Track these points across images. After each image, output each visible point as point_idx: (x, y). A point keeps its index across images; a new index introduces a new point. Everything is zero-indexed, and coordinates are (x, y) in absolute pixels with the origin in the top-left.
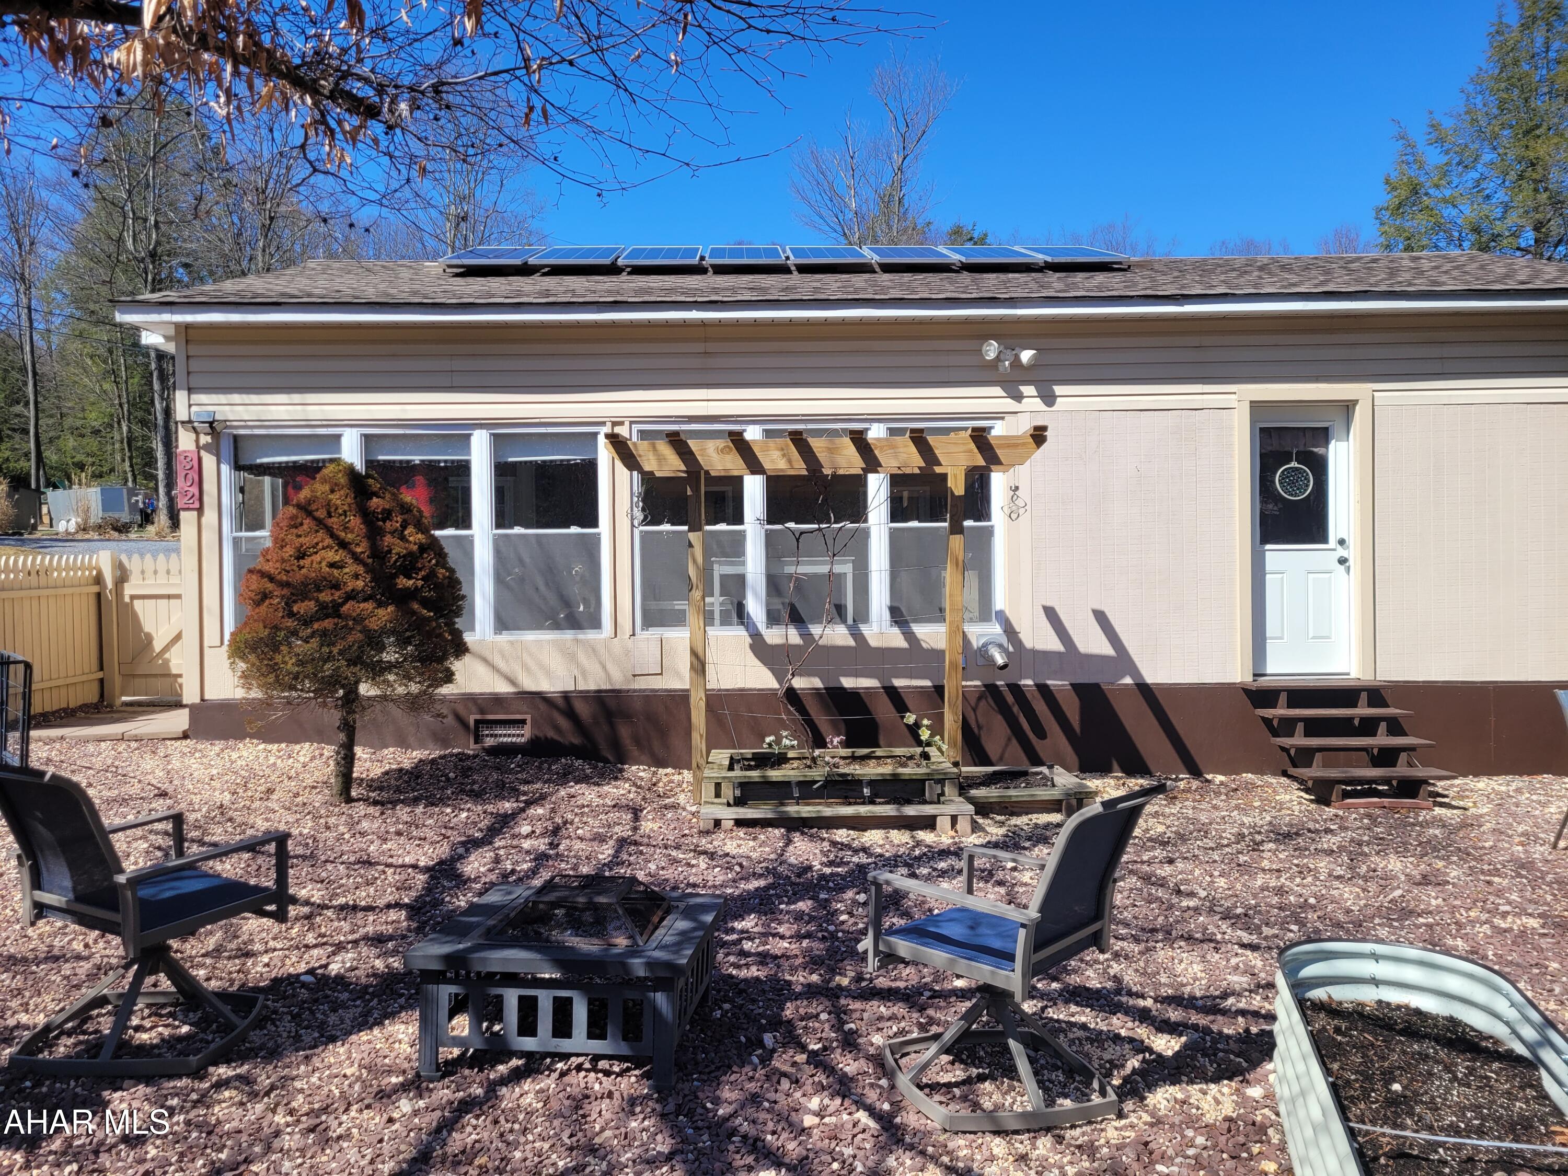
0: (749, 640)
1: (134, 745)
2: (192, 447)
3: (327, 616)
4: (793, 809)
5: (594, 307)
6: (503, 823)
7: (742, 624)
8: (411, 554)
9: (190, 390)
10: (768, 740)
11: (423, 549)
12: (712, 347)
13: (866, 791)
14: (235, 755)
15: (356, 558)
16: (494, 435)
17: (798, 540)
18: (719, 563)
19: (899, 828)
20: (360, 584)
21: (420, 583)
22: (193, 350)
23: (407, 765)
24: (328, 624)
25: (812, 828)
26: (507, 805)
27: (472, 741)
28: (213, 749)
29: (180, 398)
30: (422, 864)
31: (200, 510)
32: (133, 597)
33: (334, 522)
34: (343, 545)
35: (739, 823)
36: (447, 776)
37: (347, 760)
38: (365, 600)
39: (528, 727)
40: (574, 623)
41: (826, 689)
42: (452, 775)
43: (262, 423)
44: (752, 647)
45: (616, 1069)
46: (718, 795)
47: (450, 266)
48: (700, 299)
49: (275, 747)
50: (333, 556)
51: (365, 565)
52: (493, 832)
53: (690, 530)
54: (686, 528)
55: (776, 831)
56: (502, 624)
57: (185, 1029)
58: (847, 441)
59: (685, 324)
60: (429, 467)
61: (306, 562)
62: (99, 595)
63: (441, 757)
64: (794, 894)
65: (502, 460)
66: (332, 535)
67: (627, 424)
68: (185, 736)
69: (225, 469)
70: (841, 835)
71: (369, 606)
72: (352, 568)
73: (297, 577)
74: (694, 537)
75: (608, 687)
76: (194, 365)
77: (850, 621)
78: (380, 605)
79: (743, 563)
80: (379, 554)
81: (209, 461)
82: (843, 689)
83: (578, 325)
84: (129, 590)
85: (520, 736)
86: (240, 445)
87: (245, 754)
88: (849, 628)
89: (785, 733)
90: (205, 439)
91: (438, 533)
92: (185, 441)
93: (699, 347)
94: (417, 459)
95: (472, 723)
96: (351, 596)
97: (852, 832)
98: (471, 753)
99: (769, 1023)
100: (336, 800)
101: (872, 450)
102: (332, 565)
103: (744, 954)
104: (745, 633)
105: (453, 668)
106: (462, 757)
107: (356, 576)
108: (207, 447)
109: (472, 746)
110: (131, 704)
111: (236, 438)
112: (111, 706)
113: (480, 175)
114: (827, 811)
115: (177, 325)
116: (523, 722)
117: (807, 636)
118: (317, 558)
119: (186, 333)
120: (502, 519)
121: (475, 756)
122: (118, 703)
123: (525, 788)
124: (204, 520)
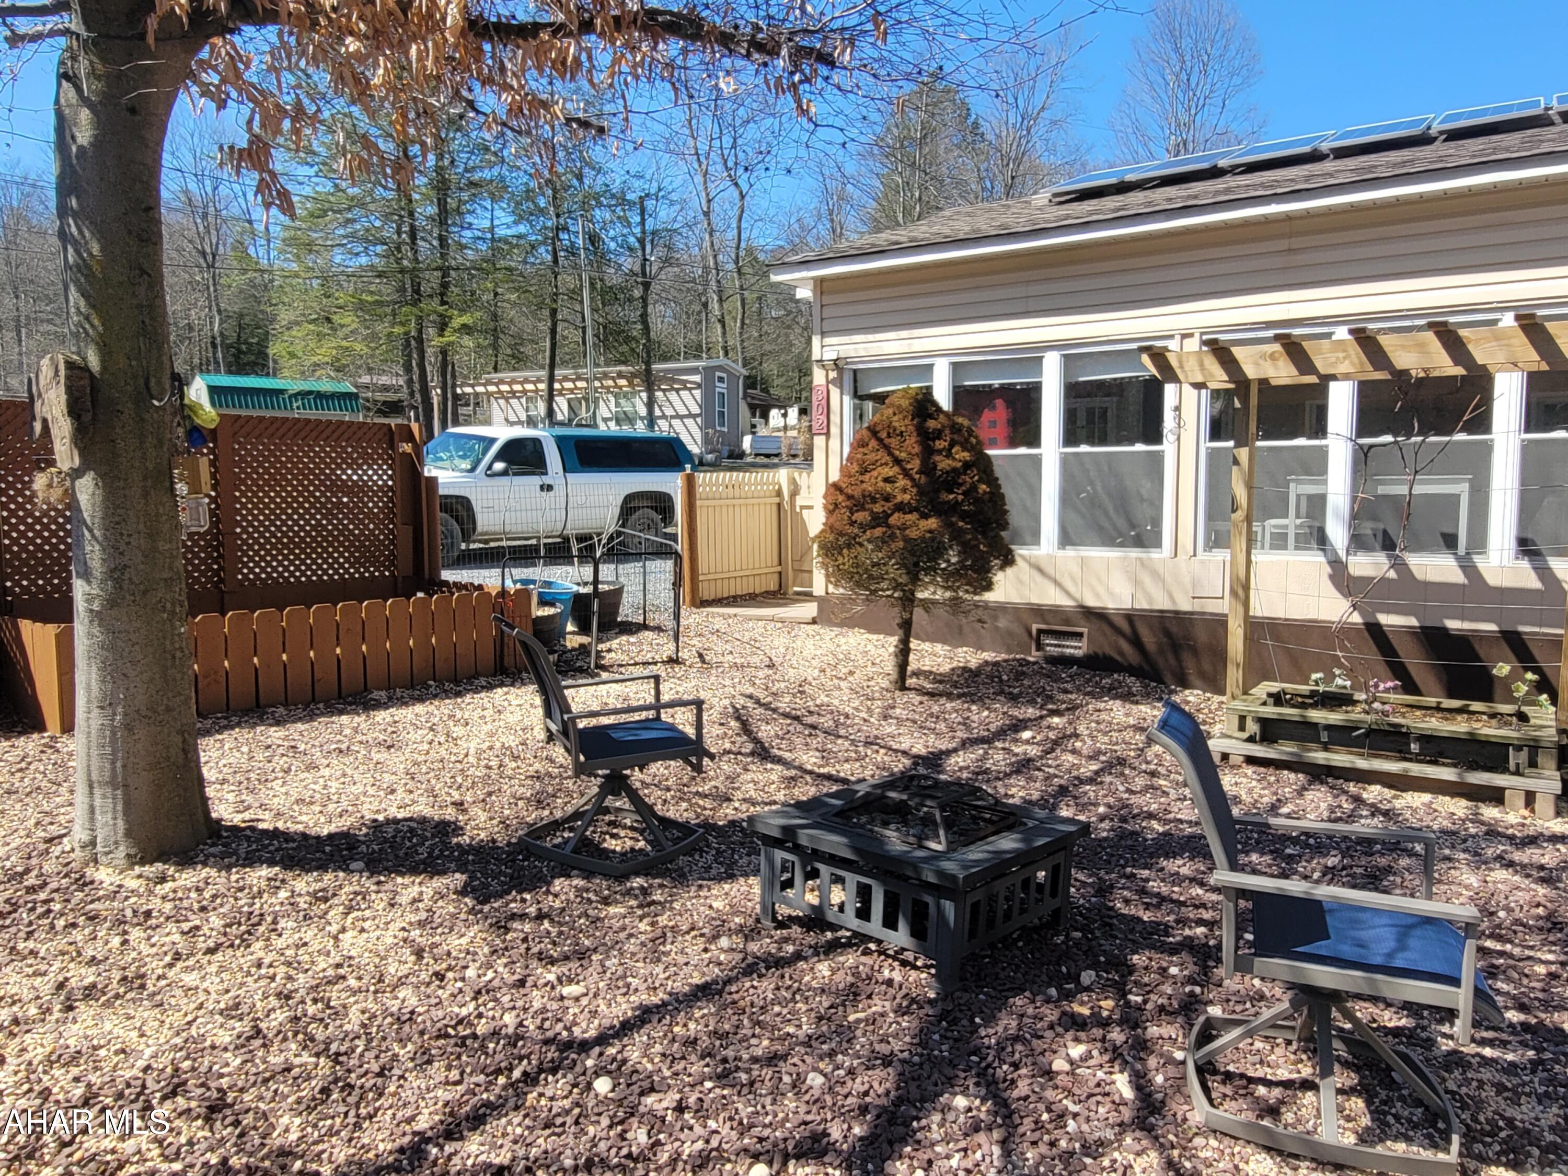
0: (1328, 570)
1: (779, 625)
2: (823, 382)
3: (879, 525)
4: (1319, 756)
5: (1162, 216)
6: (1018, 726)
7: (1324, 550)
8: (954, 470)
9: (823, 334)
10: (1315, 676)
11: (967, 465)
12: (1297, 243)
13: (1414, 747)
14: (843, 640)
15: (906, 473)
16: (1065, 356)
17: (1366, 455)
18: (1298, 482)
19: (1453, 795)
20: (907, 497)
21: (960, 497)
22: (827, 300)
23: (973, 663)
24: (878, 531)
25: (1337, 778)
26: (1030, 710)
27: (1034, 648)
28: (828, 633)
29: (816, 341)
30: (914, 751)
31: (828, 434)
32: (802, 507)
33: (894, 442)
34: (897, 461)
35: (1251, 760)
36: (1000, 677)
37: (904, 652)
38: (910, 512)
39: (1085, 639)
40: (1140, 542)
41: (1421, 627)
42: (1005, 677)
43: (878, 358)
44: (1331, 577)
45: (919, 963)
46: (1242, 728)
47: (1055, 195)
48: (1279, 191)
49: (875, 637)
50: (888, 471)
51: (912, 479)
52: (1001, 733)
53: (1236, 447)
54: (1231, 444)
55: (1292, 776)
56: (1066, 539)
57: (642, 844)
58: (1430, 335)
59: (1266, 220)
60: (1005, 390)
61: (866, 477)
62: (779, 505)
63: (1005, 661)
64: (1258, 842)
65: (1073, 380)
66: (890, 454)
67: (1178, 338)
68: (814, 622)
69: (846, 399)
70: (1373, 793)
71: (913, 517)
72: (902, 482)
73: (856, 492)
74: (1243, 454)
75: (1171, 608)
76: (827, 312)
77: (1461, 551)
78: (925, 516)
79: (1325, 482)
80: (928, 468)
81: (835, 393)
82: (1445, 630)
83: (1150, 236)
84: (800, 501)
85: (1076, 649)
86: (859, 376)
87: (851, 640)
88: (1458, 558)
89: (1337, 672)
90: (833, 375)
91: (990, 452)
92: (819, 377)
93: (1283, 244)
94: (996, 383)
95: (1034, 632)
96: (900, 508)
97: (1386, 790)
98: (1031, 659)
99: (1108, 962)
100: (892, 687)
101: (1464, 345)
102: (887, 480)
103: (1143, 892)
104: (1322, 559)
105: (995, 579)
106: (1024, 663)
107: (904, 490)
108: (833, 381)
109: (1034, 653)
110: (798, 593)
111: (855, 372)
112: (785, 594)
113: (1201, 102)
114: (1362, 764)
115: (813, 278)
116: (1080, 635)
117: (1399, 565)
118: (875, 473)
119: (821, 284)
120: (1071, 437)
121: (1034, 663)
122: (790, 592)
123: (1062, 697)
124: (831, 442)
